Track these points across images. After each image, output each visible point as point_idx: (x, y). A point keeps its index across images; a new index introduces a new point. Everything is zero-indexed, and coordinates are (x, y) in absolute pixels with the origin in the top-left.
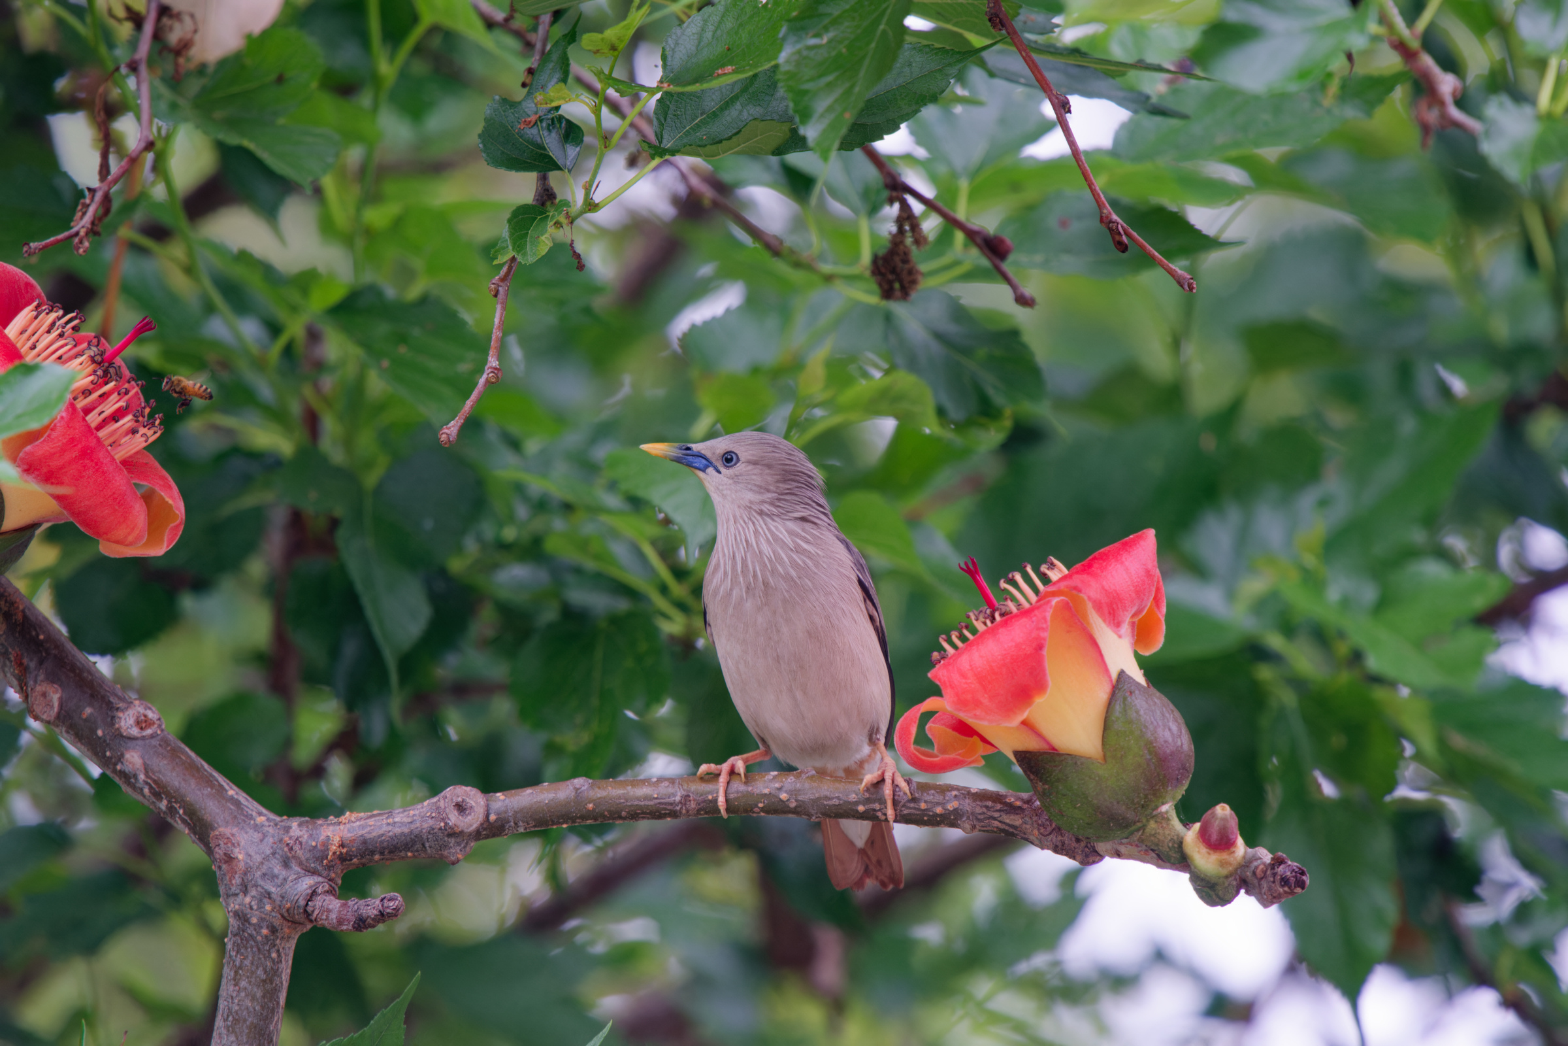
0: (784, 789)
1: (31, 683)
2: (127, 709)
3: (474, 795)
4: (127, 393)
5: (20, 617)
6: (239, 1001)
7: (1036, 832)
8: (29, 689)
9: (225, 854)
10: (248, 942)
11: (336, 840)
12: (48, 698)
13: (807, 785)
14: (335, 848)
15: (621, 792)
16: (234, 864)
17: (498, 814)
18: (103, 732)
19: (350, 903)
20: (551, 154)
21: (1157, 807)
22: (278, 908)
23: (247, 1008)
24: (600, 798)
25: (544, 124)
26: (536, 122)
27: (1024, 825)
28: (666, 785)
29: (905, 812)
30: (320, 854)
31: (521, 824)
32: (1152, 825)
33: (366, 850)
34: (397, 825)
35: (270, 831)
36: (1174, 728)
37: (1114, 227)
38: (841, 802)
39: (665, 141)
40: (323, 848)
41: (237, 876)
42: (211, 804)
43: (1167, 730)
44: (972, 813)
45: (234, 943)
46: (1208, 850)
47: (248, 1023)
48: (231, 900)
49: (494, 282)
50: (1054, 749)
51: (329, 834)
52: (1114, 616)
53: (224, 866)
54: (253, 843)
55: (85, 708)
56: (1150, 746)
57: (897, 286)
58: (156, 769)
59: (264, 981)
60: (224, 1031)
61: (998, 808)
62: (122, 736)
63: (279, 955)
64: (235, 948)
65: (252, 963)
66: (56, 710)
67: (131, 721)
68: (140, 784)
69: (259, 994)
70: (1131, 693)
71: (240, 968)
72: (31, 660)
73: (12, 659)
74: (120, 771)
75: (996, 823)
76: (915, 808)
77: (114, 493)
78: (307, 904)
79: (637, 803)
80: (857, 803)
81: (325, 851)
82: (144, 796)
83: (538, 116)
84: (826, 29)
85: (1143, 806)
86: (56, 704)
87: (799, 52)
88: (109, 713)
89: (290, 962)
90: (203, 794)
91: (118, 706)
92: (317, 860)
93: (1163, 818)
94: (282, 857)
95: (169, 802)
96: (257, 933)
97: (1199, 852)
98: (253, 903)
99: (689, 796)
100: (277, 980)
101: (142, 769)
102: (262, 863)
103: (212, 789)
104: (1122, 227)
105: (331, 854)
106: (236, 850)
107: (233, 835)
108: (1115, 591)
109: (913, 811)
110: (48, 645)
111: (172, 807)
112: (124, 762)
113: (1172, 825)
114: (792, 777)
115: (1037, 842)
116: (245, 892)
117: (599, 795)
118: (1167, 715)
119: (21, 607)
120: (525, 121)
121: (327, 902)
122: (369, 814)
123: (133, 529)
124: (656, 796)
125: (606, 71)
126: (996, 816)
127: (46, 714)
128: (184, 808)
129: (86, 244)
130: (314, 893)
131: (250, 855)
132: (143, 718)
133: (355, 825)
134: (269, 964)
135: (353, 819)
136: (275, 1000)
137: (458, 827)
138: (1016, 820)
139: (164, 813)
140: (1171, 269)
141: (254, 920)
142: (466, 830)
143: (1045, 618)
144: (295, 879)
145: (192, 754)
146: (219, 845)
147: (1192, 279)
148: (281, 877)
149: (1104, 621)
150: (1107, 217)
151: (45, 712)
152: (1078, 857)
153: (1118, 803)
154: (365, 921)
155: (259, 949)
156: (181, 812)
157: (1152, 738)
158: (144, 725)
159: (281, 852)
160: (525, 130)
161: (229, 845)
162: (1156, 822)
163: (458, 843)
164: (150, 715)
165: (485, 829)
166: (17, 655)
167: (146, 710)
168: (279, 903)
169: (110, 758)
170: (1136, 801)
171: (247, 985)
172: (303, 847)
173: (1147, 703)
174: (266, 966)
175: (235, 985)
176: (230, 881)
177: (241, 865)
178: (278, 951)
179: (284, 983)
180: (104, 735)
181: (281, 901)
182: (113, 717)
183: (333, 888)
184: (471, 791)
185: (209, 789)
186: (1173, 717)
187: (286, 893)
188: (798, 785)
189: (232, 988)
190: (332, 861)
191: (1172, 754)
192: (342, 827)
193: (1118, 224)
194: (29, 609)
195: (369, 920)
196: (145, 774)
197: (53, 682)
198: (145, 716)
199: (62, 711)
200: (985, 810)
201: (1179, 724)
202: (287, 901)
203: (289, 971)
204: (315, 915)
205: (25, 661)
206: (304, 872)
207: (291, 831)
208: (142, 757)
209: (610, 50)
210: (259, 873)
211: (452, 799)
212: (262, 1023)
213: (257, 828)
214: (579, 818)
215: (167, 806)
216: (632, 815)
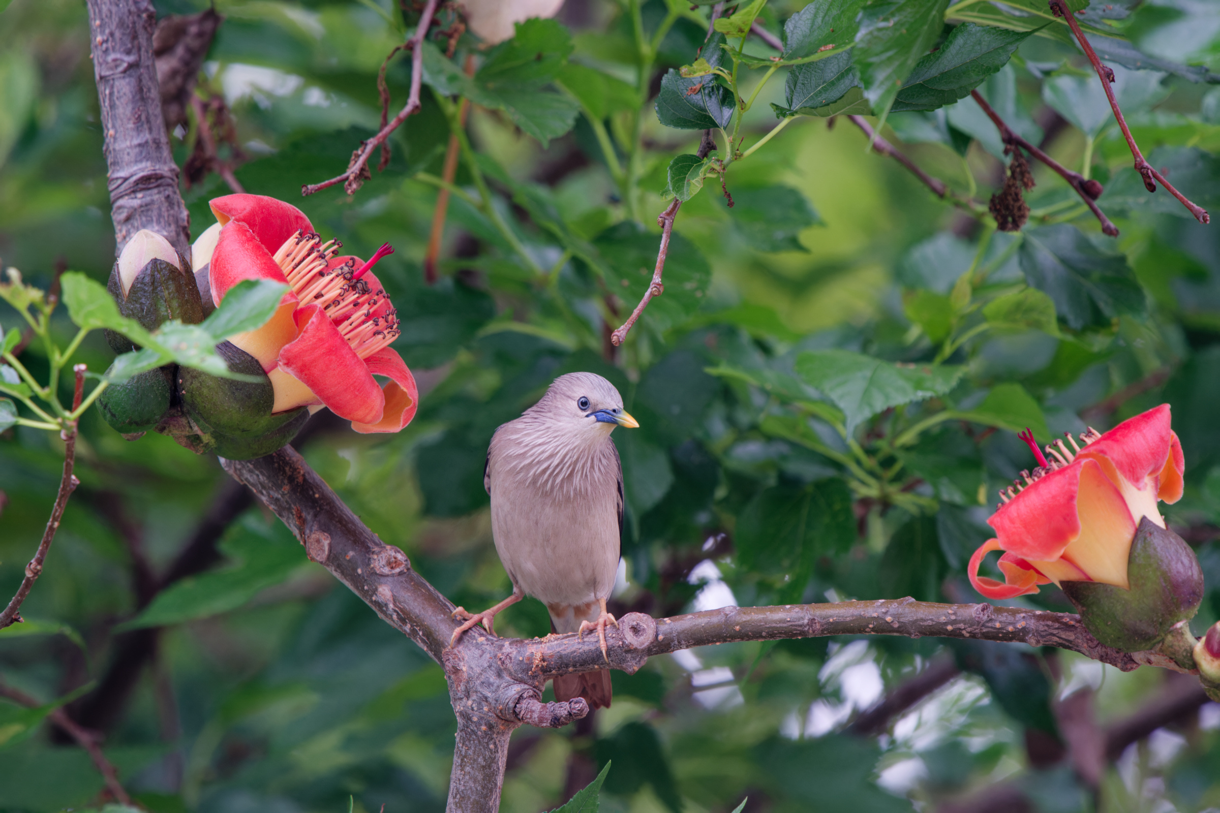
0: (889, 613)
1: (308, 532)
2: (380, 552)
3: (646, 619)
4: (375, 303)
5: (300, 479)
6: (465, 782)
7: (1085, 645)
8: (306, 537)
9: (453, 667)
10: (471, 736)
11: (539, 656)
12: (322, 544)
13: (907, 610)
14: (537, 662)
15: (761, 616)
16: (460, 674)
17: (666, 635)
18: (362, 571)
19: (548, 705)
20: (711, 115)
21: (1173, 624)
22: (493, 709)
23: (471, 788)
24: (745, 621)
25: (707, 91)
26: (700, 90)
27: (1077, 640)
28: (797, 611)
29: (984, 631)
30: (526, 666)
31: (683, 642)
32: (1169, 638)
33: (561, 664)
34: (586, 644)
35: (488, 648)
36: (1186, 561)
37: (1145, 172)
38: (934, 623)
39: (794, 104)
40: (528, 662)
41: (462, 684)
42: (443, 627)
43: (1180, 563)
44: (1037, 631)
45: (461, 736)
46: (1212, 658)
47: (471, 800)
48: (458, 702)
49: (661, 216)
50: (1089, 579)
51: (533, 651)
52: (1134, 472)
53: (452, 676)
54: (474, 658)
55: (349, 551)
56: (1166, 576)
57: (1010, 219)
58: (402, 599)
59: (484, 767)
60: (453, 807)
61: (1057, 627)
62: (376, 574)
63: (496, 746)
64: (462, 741)
65: (474, 753)
66: (327, 552)
67: (383, 562)
68: (390, 611)
69: (480, 777)
70: (1151, 534)
71: (465, 756)
72: (309, 514)
73: (294, 513)
74: (375, 601)
75: (1056, 639)
76: (992, 627)
77: (355, 382)
78: (515, 706)
79: (774, 625)
80: (946, 624)
81: (530, 664)
82: (394, 621)
83: (701, 85)
84: (893, 14)
85: (1161, 624)
86: (326, 548)
87: (871, 33)
88: (367, 555)
89: (506, 752)
90: (437, 619)
91: (374, 550)
92: (523, 671)
93: (1178, 633)
94: (496, 669)
95: (412, 626)
96: (478, 729)
97: (1205, 659)
98: (474, 705)
99: (814, 619)
100: (494, 766)
101: (391, 599)
102: (481, 674)
103: (444, 615)
104: (1152, 171)
105: (534, 666)
106: (462, 664)
107: (459, 652)
108: (1134, 453)
109: (990, 629)
110: (322, 502)
111: (414, 629)
112: (378, 594)
113: (1186, 639)
114: (896, 604)
115: (1087, 653)
116: (468, 696)
117: (744, 619)
118: (1181, 551)
119: (302, 472)
120: (691, 89)
121: (531, 704)
122: (565, 635)
123: (371, 410)
124: (789, 619)
125: (737, 49)
126: (1055, 633)
127: (319, 557)
128: (423, 631)
129: (354, 186)
130: (520, 699)
131: (471, 668)
132: (393, 559)
133: (553, 643)
134: (487, 754)
135: (552, 639)
136: (493, 782)
137: (633, 645)
138: (1071, 636)
139: (409, 634)
140: (1190, 205)
141: (475, 719)
142: (639, 648)
143: (1075, 476)
144: (506, 687)
145: (431, 588)
146: (449, 660)
147: (1206, 213)
148: (495, 685)
149: (1126, 477)
150: (1140, 164)
151: (319, 555)
152: (1119, 665)
153: (1141, 621)
154: (559, 719)
155: (479, 742)
156: (421, 633)
157: (1167, 570)
158: (394, 565)
159: (495, 665)
160: (691, 96)
161: (456, 660)
162: (1173, 636)
163: (633, 657)
164: (399, 556)
165: (655, 647)
166: (298, 510)
167: (395, 553)
168: (494, 705)
169: (367, 591)
170: (1155, 619)
171: (471, 770)
172: (512, 661)
173: (1163, 541)
174: (486, 755)
175: (462, 770)
176: (457, 688)
177: (465, 676)
178: (495, 743)
179: (501, 768)
180: (363, 573)
181: (495, 704)
182: (369, 559)
183: (537, 693)
184: (644, 616)
185: (442, 616)
186: (1186, 553)
187: (499, 697)
188: (900, 610)
189: (459, 772)
190: (535, 672)
191: (1184, 582)
192: (543, 645)
193: (1148, 169)
194: (309, 473)
195: (562, 718)
196: (394, 604)
197: (324, 531)
198: (395, 558)
199: (331, 554)
200: (1046, 628)
201: (1191, 558)
202: (500, 704)
203: (505, 759)
204: (521, 715)
205: (304, 514)
206: (513, 681)
207: (504, 648)
208: (392, 591)
209: (739, 31)
210: (478, 682)
211: (629, 623)
212: (482, 800)
213: (478, 646)
214: (729, 637)
215: (410, 628)
216: (770, 635)
